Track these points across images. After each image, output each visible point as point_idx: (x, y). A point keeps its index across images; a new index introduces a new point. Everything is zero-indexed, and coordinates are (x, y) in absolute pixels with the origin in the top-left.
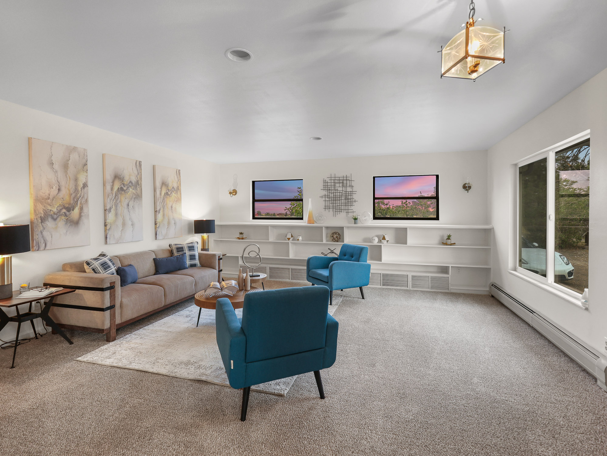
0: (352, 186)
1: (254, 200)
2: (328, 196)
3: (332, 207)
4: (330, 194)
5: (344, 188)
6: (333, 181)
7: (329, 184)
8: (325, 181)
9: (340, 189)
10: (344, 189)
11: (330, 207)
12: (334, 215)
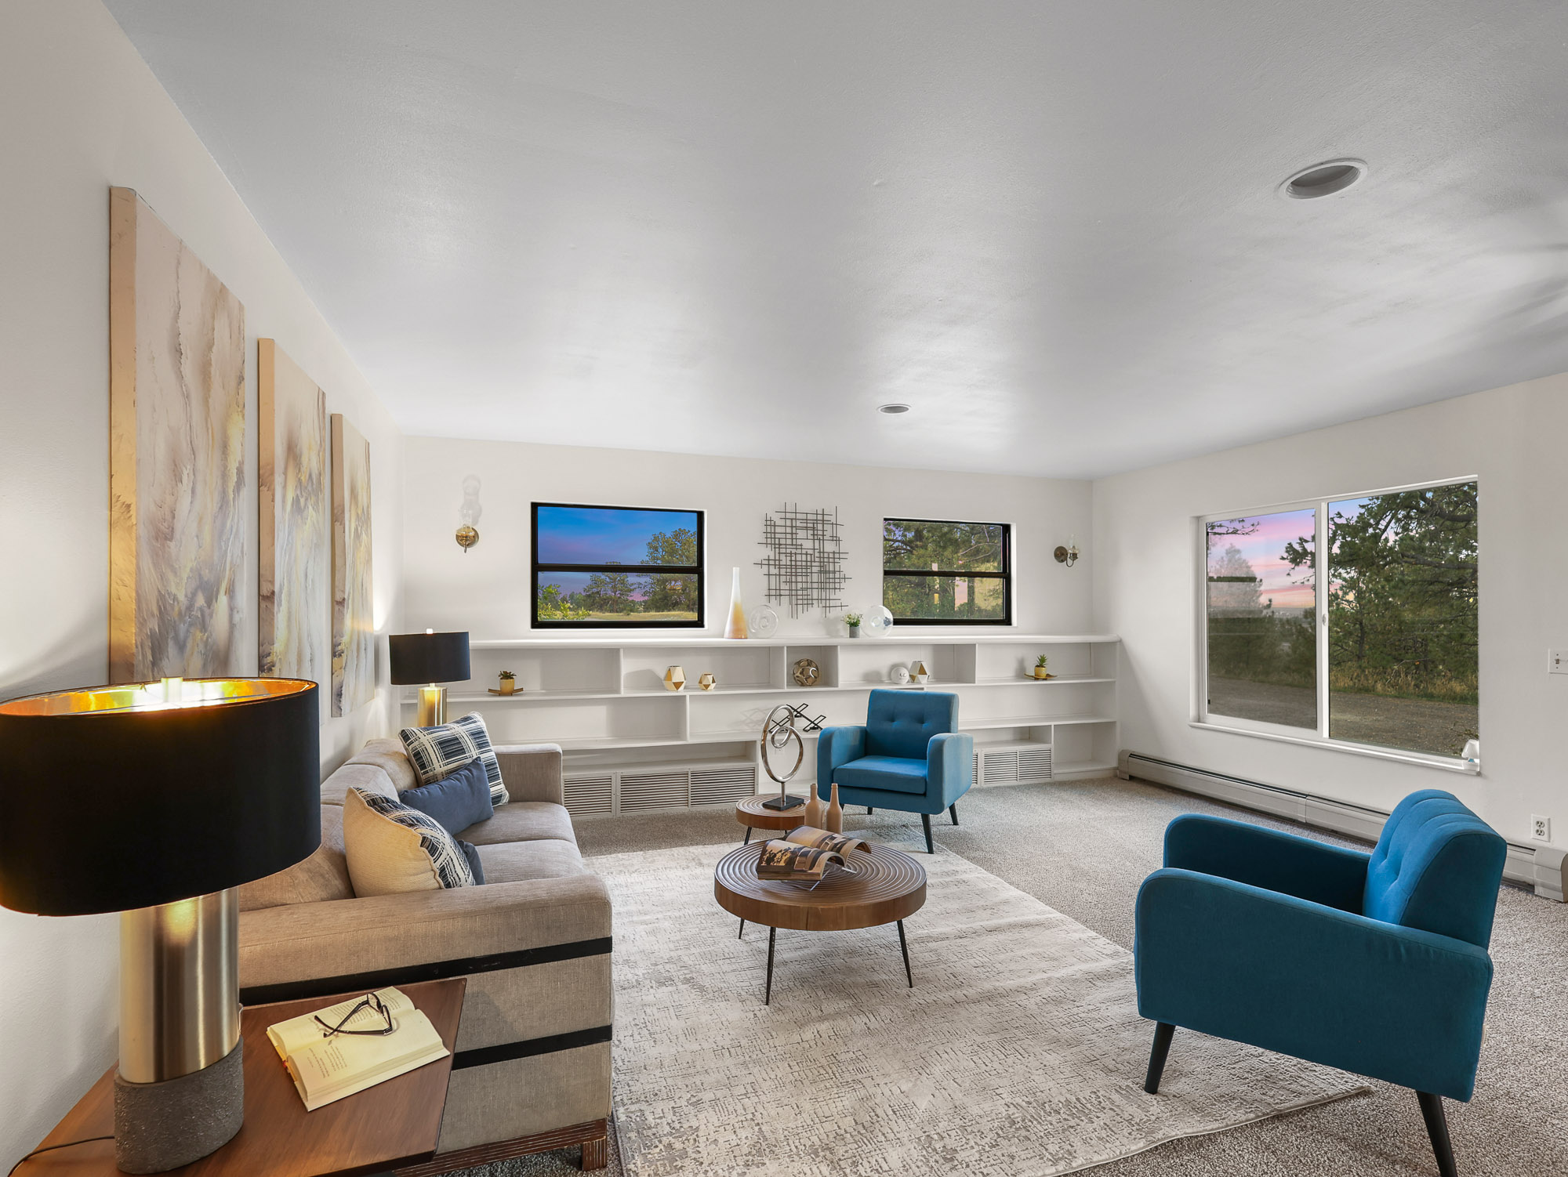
0: (836, 539)
1: (536, 568)
2: (777, 563)
3: (787, 593)
4: (783, 557)
5: (817, 542)
6: (789, 523)
7: (778, 530)
8: (769, 523)
9: (808, 544)
10: (817, 547)
11: (782, 592)
12: (794, 614)
